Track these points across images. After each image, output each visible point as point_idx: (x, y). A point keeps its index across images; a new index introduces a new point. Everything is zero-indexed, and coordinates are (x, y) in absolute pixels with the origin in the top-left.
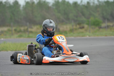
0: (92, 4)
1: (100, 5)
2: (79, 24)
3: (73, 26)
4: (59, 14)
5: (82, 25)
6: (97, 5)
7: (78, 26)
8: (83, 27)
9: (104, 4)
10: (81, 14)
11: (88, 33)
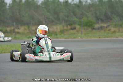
0: (84, 3)
1: (93, 4)
2: (70, 25)
3: (63, 26)
4: (49, 14)
5: (73, 26)
6: (90, 4)
7: (69, 27)
8: (75, 28)
9: (98, 3)
10: (72, 14)
11: (80, 34)
